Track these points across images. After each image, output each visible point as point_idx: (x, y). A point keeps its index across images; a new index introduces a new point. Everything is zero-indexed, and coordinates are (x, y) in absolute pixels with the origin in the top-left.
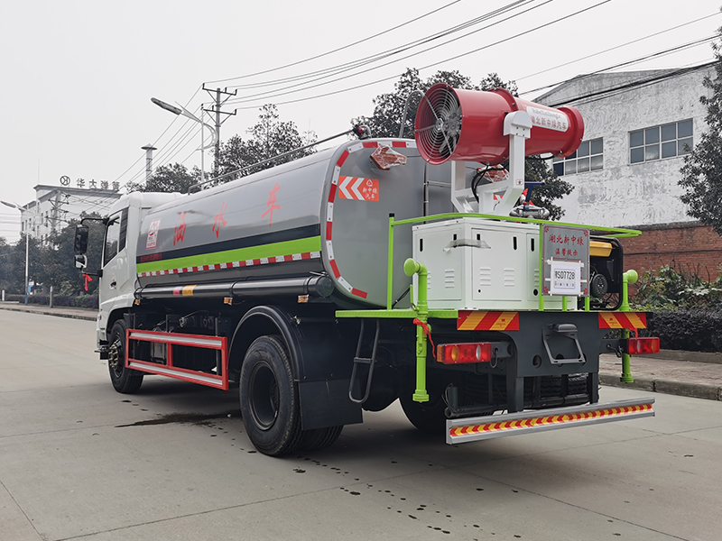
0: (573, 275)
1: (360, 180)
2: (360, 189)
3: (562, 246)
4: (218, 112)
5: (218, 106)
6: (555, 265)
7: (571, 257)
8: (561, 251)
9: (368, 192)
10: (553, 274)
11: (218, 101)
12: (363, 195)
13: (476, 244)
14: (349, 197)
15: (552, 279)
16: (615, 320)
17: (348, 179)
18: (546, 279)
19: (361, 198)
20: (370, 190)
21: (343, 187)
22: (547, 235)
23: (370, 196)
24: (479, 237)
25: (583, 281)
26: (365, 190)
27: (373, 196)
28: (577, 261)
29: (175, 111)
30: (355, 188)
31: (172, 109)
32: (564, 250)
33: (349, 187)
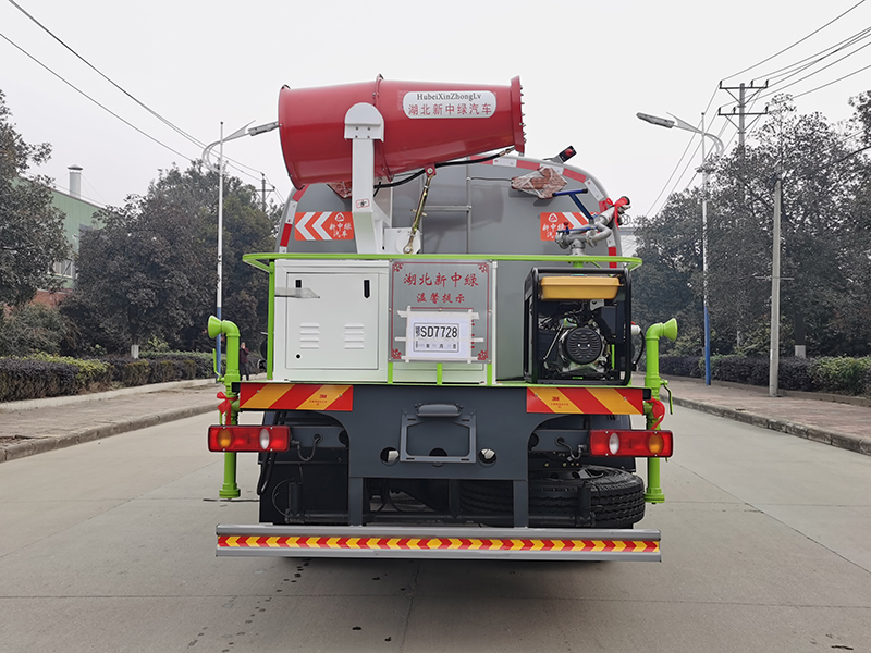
0: (455, 332)
1: (326, 215)
2: (325, 226)
3: (428, 291)
4: (742, 115)
5: (742, 106)
6: (414, 318)
7: (451, 305)
8: (428, 297)
9: (337, 228)
10: (410, 330)
11: (742, 98)
12: (330, 233)
13: (293, 293)
14: (309, 237)
15: (410, 338)
16: (564, 399)
17: (309, 216)
18: (397, 339)
19: (326, 236)
20: (340, 226)
21: (301, 227)
22: (401, 275)
23: (341, 233)
24: (299, 284)
25: (476, 340)
26: (332, 227)
27: (344, 233)
28: (465, 309)
29: (667, 124)
30: (317, 226)
31: (663, 122)
32: (435, 296)
33: (309, 226)
